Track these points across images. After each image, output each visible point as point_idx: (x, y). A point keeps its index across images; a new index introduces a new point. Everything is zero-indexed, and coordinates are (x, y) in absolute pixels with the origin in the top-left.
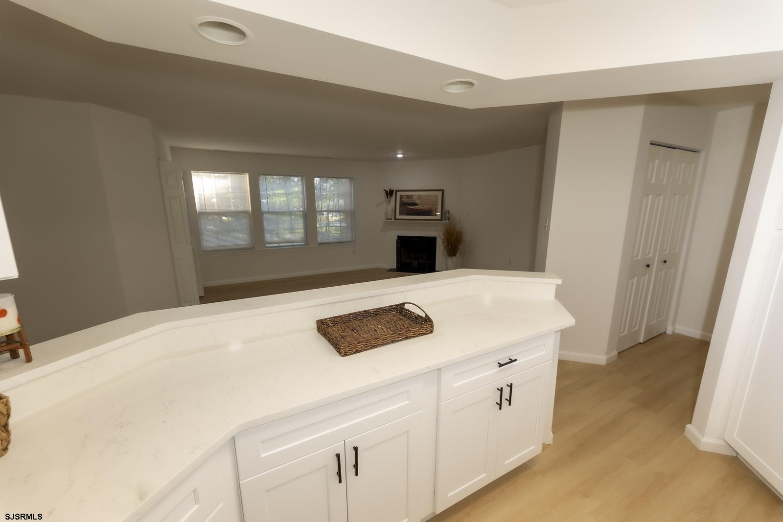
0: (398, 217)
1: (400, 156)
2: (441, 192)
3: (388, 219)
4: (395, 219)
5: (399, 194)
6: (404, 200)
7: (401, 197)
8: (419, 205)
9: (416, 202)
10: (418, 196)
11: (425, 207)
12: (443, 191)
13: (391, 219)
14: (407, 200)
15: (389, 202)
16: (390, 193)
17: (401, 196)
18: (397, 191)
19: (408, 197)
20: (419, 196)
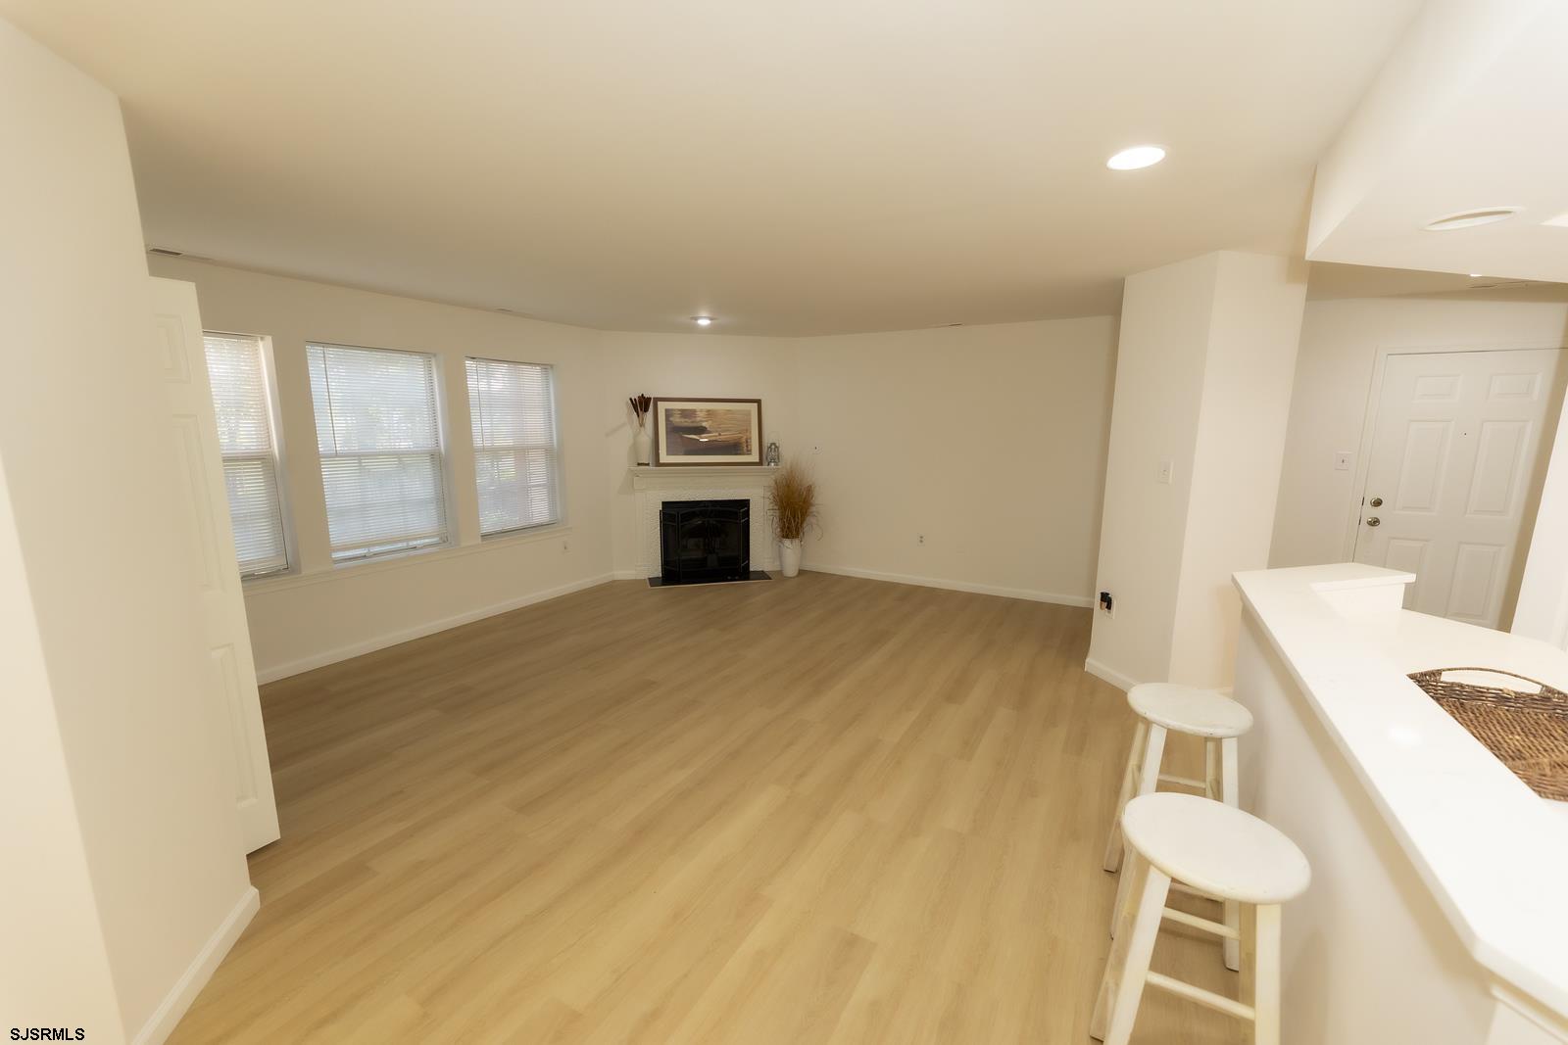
0: (664, 458)
1: (704, 322)
2: (756, 404)
3: (639, 464)
4: (658, 464)
5: (662, 406)
6: (677, 420)
7: (669, 413)
8: (709, 432)
9: (704, 424)
10: (709, 411)
11: (726, 436)
12: (759, 402)
13: (648, 464)
14: (683, 420)
15: (642, 425)
16: (642, 404)
17: (667, 410)
18: (657, 400)
19: (684, 413)
20: (710, 413)
